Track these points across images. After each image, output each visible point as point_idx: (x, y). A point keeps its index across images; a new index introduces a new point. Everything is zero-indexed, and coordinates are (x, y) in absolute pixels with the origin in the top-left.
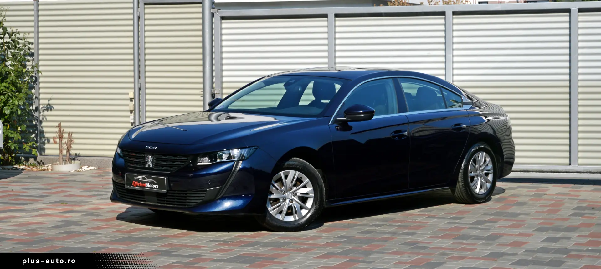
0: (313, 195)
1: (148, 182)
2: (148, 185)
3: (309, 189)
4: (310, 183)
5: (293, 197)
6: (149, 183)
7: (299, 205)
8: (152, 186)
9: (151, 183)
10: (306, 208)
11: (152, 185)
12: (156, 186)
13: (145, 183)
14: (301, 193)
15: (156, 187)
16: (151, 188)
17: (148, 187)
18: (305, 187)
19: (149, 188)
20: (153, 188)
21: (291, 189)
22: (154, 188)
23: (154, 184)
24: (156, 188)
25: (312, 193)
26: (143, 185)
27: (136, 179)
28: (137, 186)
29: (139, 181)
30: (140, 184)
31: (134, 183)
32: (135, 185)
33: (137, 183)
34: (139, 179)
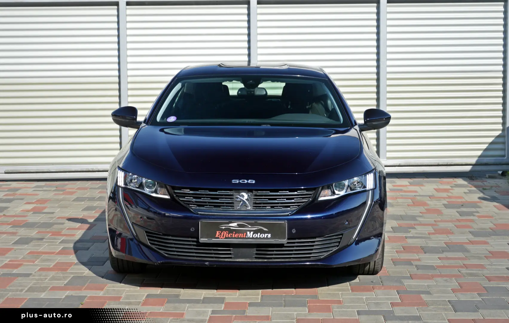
1: (250, 231)
2: (250, 235)
6: (252, 233)
8: (258, 235)
9: (255, 232)
11: (259, 234)
12: (266, 235)
13: (244, 232)
15: (267, 236)
16: (257, 238)
17: (251, 237)
19: (253, 238)
20: (260, 238)
22: (264, 238)
23: (262, 232)
24: (267, 238)
26: (241, 235)
27: (223, 228)
28: (226, 238)
29: (230, 231)
30: (234, 234)
31: (221, 234)
32: (223, 237)
33: (227, 233)
34: (231, 228)
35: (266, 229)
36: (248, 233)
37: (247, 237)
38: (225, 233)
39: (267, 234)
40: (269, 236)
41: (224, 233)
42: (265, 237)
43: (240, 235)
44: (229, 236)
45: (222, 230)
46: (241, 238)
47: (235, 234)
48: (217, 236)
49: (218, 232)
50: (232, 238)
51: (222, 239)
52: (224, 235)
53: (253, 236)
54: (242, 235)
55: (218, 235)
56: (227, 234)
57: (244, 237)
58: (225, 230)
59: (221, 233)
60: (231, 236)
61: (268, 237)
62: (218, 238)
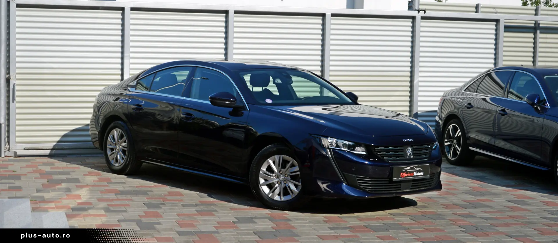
13: (413, 172)
26: (411, 174)
27: (404, 170)
28: (405, 177)
29: (407, 172)
31: (403, 175)
34: (408, 170)
35: (422, 170)
36: (415, 172)
38: (405, 174)
45: (403, 172)
47: (409, 174)
48: (401, 176)
49: (401, 173)
50: (408, 177)
53: (416, 174)
57: (413, 175)
58: (405, 172)
60: (407, 175)
62: (401, 177)
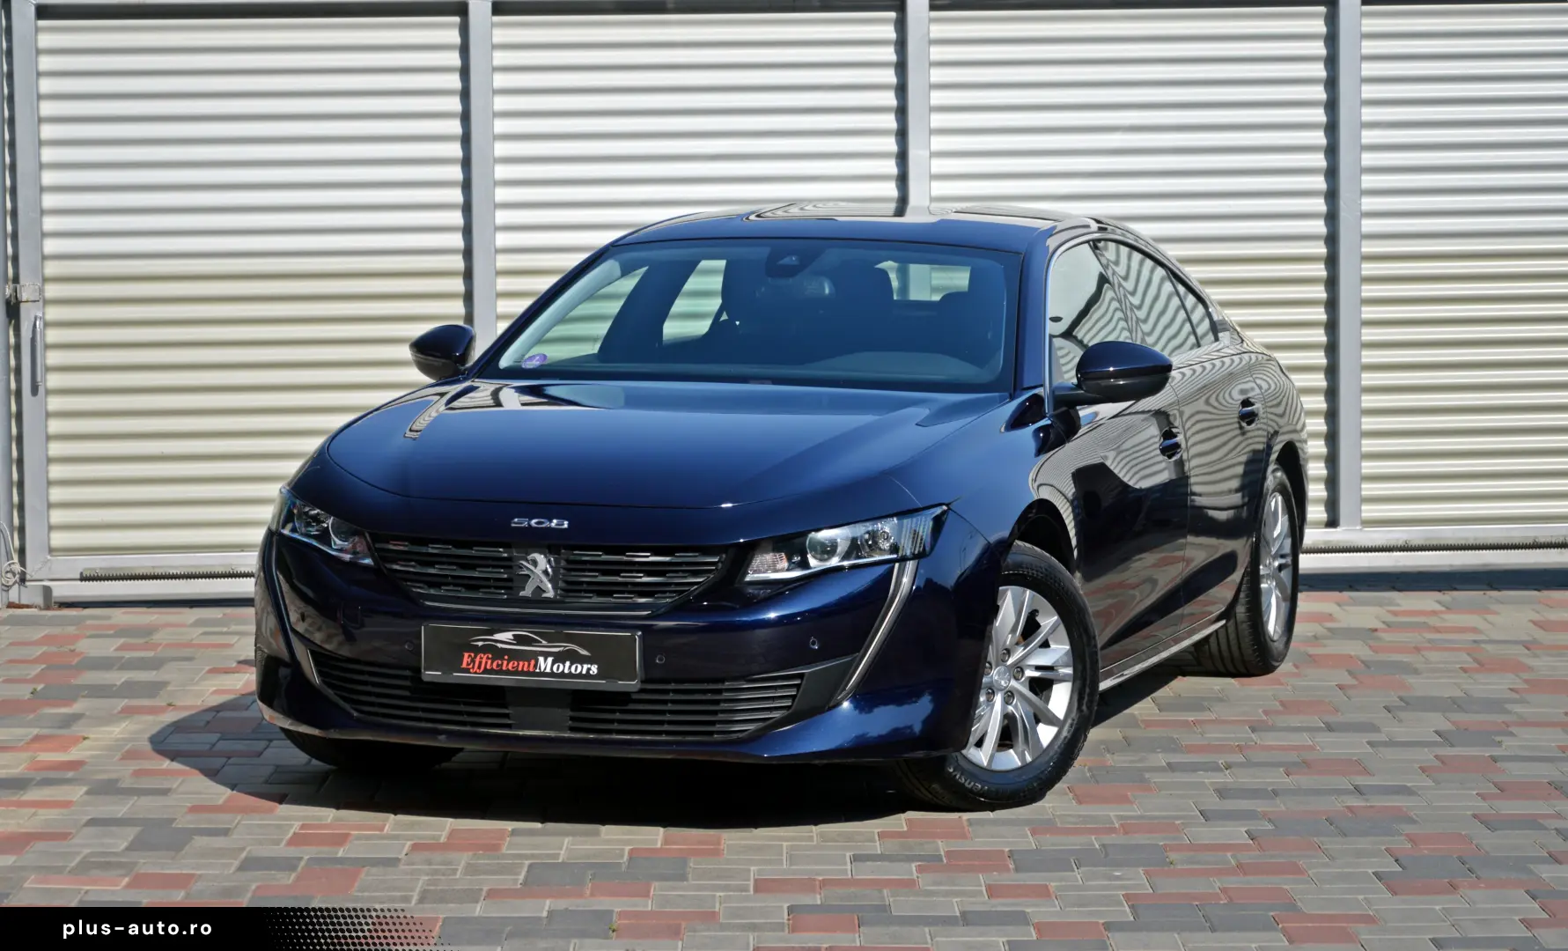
0: (1069, 671)
1: (546, 655)
2: (545, 665)
3: (1060, 650)
4: (1062, 630)
5: (1013, 683)
6: (550, 660)
7: (1031, 711)
8: (566, 667)
9: (559, 658)
10: (1051, 720)
11: (568, 664)
12: (586, 667)
13: (535, 655)
14: (1038, 668)
15: (589, 669)
16: (563, 675)
17: (548, 670)
18: (1045, 645)
19: (552, 674)
20: (570, 675)
21: (1008, 652)
22: (580, 676)
24: (588, 675)
25: (1066, 666)
26: (523, 666)
27: (480, 644)
28: (486, 671)
29: (496, 652)
30: (505, 662)
31: (473, 661)
32: (479, 667)
33: (488, 658)
34: (500, 645)
35: (584, 652)
36: (541, 659)
37: (538, 670)
38: (484, 659)
39: (589, 666)
40: (594, 669)
41: (481, 658)
42: (584, 672)
43: (521, 663)
44: (494, 666)
45: (477, 650)
46: (523, 673)
47: (509, 661)
48: (464, 665)
49: (466, 655)
50: (500, 672)
51: (476, 673)
52: (480, 663)
53: (552, 669)
54: (526, 663)
55: (468, 664)
56: (489, 662)
57: (531, 669)
58: (485, 649)
59: (475, 657)
60: (498, 665)
61: (591, 672)
62: (467, 671)
